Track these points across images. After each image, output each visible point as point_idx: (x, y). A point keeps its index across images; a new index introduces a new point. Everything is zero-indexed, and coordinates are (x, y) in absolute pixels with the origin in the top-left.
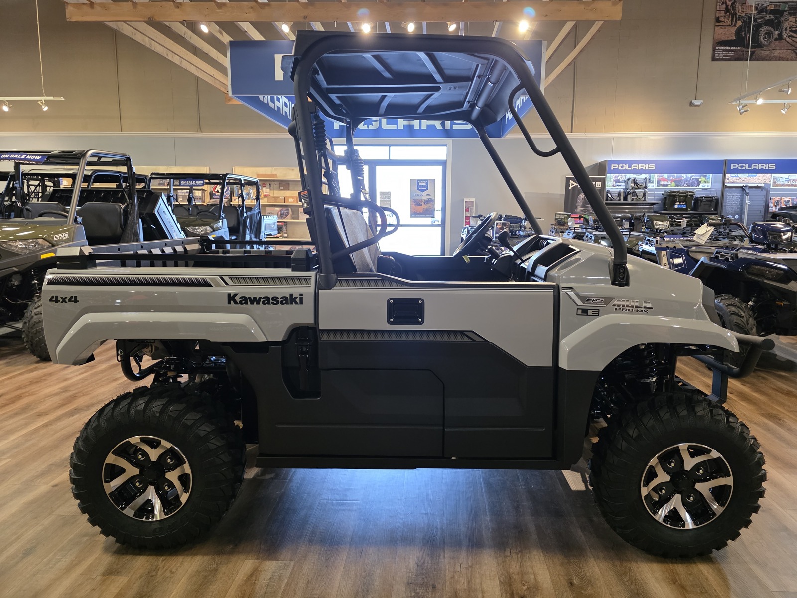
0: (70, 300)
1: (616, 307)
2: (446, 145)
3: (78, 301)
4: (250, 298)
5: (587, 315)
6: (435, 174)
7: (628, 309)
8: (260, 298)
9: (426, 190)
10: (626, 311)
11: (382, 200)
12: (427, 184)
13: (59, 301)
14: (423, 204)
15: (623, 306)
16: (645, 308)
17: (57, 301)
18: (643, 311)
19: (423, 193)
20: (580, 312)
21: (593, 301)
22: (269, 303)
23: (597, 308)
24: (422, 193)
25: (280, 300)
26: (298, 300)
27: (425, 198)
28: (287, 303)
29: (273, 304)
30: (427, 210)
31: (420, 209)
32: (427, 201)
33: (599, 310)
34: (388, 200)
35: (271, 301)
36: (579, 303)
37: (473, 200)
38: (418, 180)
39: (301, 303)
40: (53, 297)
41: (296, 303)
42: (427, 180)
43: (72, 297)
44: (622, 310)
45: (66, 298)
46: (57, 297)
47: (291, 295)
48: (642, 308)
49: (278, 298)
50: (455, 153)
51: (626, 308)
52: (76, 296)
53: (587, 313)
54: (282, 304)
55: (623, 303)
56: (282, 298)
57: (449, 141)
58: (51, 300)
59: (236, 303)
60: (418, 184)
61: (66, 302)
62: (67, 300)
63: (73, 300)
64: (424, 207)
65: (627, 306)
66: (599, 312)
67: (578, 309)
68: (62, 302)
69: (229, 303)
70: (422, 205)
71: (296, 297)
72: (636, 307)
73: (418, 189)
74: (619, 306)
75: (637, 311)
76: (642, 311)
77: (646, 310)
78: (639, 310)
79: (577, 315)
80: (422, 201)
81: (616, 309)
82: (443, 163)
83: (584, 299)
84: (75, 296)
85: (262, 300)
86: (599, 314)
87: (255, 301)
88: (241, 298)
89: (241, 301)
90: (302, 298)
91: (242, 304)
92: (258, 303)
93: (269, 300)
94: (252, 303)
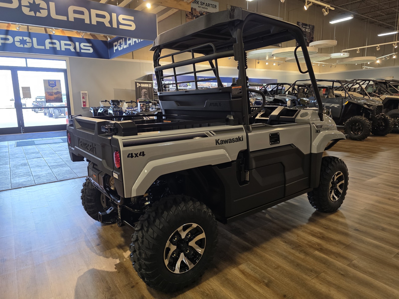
0: (140, 155)
2: (65, 60)
3: (145, 155)
4: (224, 140)
6: (60, 76)
8: (228, 140)
9: (54, 86)
11: (24, 92)
12: (55, 83)
13: (134, 156)
14: (54, 95)
17: (132, 157)
19: (53, 88)
21: (319, 127)
22: (231, 142)
23: (319, 130)
24: (52, 88)
25: (235, 140)
26: (241, 139)
27: (55, 91)
28: (238, 141)
29: (233, 142)
30: (57, 98)
31: (52, 97)
32: (56, 93)
34: (28, 92)
35: (232, 141)
36: (316, 129)
37: (86, 92)
38: (49, 80)
39: (243, 140)
40: (129, 154)
41: (241, 141)
42: (55, 80)
43: (141, 152)
45: (137, 154)
46: (132, 154)
47: (239, 137)
49: (234, 139)
50: (71, 65)
51: (325, 129)
52: (144, 152)
54: (236, 142)
56: (236, 139)
57: (67, 58)
58: (128, 157)
59: (219, 144)
60: (49, 82)
61: (138, 157)
62: (138, 155)
63: (142, 154)
64: (55, 96)
68: (135, 157)
69: (216, 144)
70: (53, 95)
71: (241, 138)
73: (49, 86)
77: (328, 129)
79: (316, 133)
80: (53, 92)
82: (65, 71)
84: (142, 152)
85: (229, 141)
86: (320, 132)
87: (226, 142)
88: (221, 141)
89: (221, 143)
90: (242, 138)
91: (221, 144)
92: (227, 143)
93: (231, 141)
94: (225, 143)
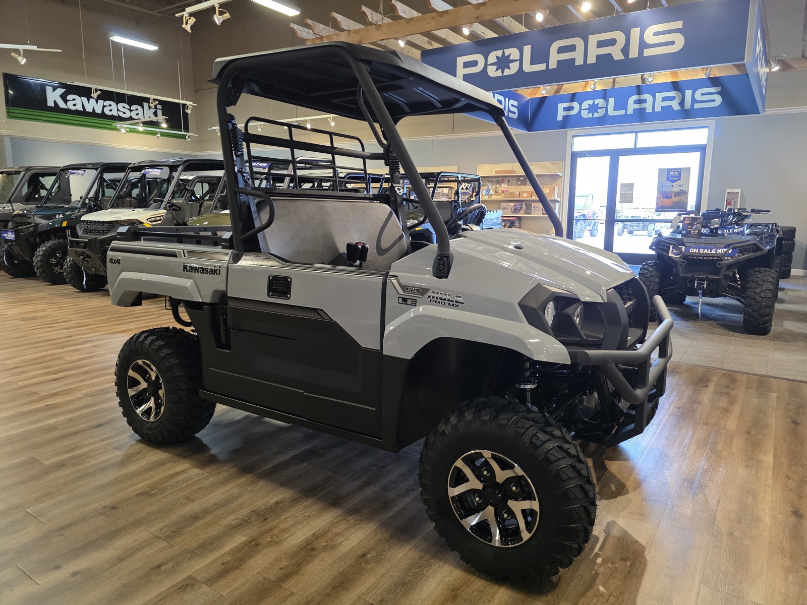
1: (431, 298)
2: (708, 127)
4: (194, 268)
5: (407, 304)
6: (692, 161)
7: (441, 301)
8: (199, 268)
9: (677, 180)
10: (439, 303)
11: (623, 192)
12: (680, 173)
14: (673, 196)
15: (437, 298)
16: (456, 302)
18: (455, 305)
19: (674, 184)
20: (401, 299)
21: (412, 290)
22: (203, 273)
23: (414, 298)
24: (672, 184)
25: (209, 271)
26: (218, 272)
27: (676, 189)
28: (212, 273)
29: (205, 273)
30: (677, 203)
31: (669, 202)
32: (678, 193)
33: (416, 300)
34: (630, 192)
36: (401, 292)
37: (739, 190)
38: (668, 169)
39: (220, 275)
41: (217, 274)
42: (680, 169)
44: (436, 301)
47: (215, 267)
48: (453, 301)
49: (208, 269)
50: (717, 137)
51: (439, 300)
53: (407, 302)
54: (210, 274)
55: (437, 295)
56: (210, 269)
57: (712, 121)
59: (187, 271)
60: (668, 173)
64: (675, 199)
65: (441, 299)
66: (416, 302)
67: (399, 297)
69: (184, 271)
70: (671, 197)
71: (217, 270)
72: (449, 300)
73: (667, 180)
74: (433, 297)
75: (449, 304)
76: (453, 305)
77: (457, 304)
78: (451, 303)
79: (399, 303)
80: (672, 193)
81: (430, 301)
82: (702, 149)
83: (405, 288)
85: (200, 270)
86: (416, 304)
87: (196, 270)
88: (190, 267)
89: (190, 270)
90: (220, 270)
91: (190, 272)
92: (198, 272)
93: (203, 270)
94: (195, 272)
